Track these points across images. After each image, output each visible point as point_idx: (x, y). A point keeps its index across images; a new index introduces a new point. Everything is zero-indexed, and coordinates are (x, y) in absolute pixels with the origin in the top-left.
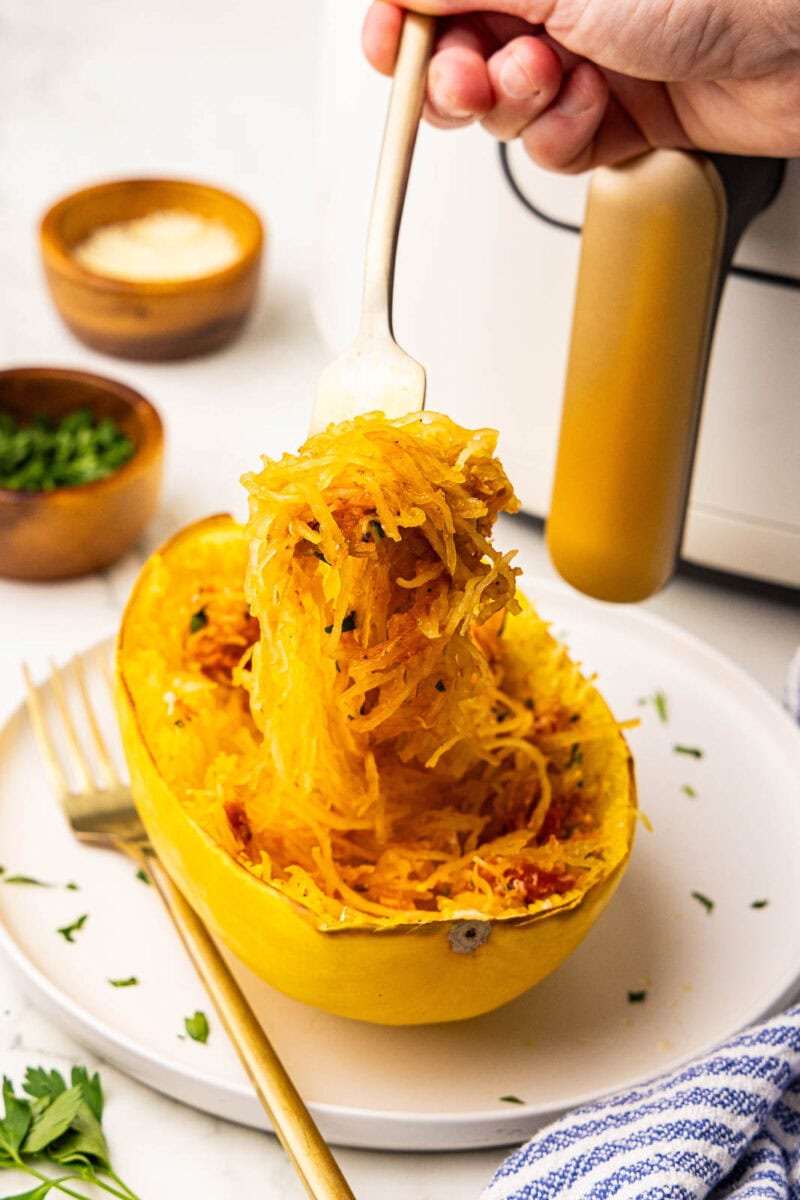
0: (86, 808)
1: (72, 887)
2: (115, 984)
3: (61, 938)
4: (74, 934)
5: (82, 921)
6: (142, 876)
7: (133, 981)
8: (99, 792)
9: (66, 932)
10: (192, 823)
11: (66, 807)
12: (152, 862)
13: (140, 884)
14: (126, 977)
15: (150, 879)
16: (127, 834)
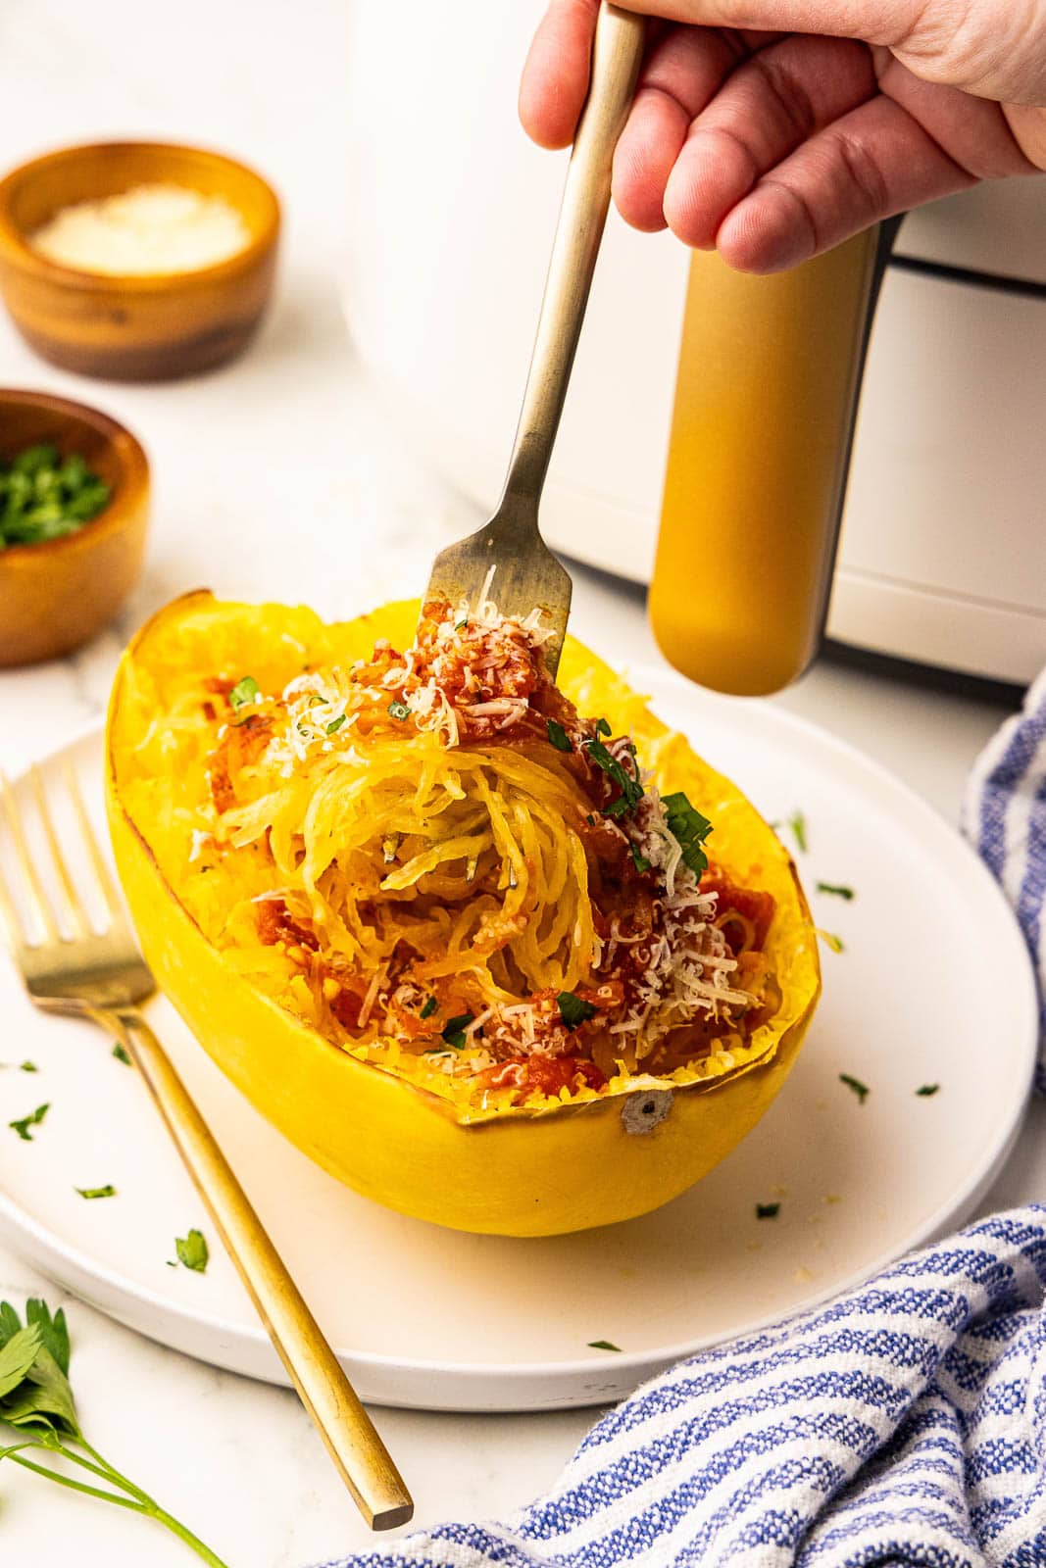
0: (48, 965)
1: (29, 1068)
2: (84, 1194)
3: (15, 1134)
4: (31, 1130)
5: (42, 1111)
6: (120, 1054)
7: (109, 1190)
8: (64, 942)
9: (21, 1127)
10: (266, 1000)
11: (21, 963)
12: (135, 1036)
13: (117, 1063)
14: (99, 1185)
15: (131, 1058)
16: (101, 999)
